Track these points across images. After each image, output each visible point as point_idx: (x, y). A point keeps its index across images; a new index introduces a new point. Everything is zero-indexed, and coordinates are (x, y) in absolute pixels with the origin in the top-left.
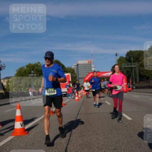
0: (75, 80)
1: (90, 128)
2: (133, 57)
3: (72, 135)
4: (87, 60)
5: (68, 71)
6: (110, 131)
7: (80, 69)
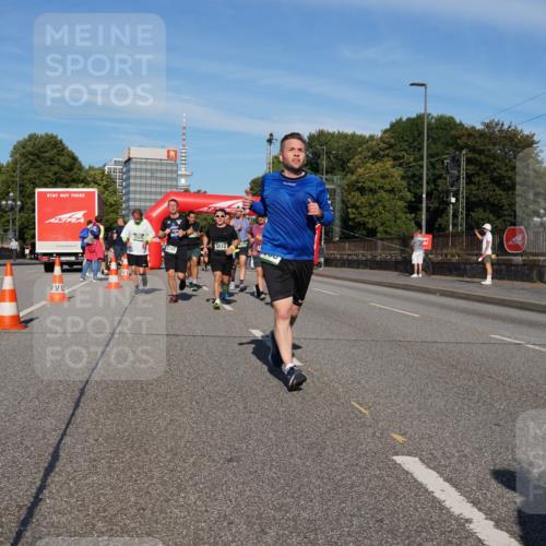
0: (112, 216)
2: (328, 153)
3: (82, 404)
4: (163, 147)
5: (89, 179)
7: (136, 177)
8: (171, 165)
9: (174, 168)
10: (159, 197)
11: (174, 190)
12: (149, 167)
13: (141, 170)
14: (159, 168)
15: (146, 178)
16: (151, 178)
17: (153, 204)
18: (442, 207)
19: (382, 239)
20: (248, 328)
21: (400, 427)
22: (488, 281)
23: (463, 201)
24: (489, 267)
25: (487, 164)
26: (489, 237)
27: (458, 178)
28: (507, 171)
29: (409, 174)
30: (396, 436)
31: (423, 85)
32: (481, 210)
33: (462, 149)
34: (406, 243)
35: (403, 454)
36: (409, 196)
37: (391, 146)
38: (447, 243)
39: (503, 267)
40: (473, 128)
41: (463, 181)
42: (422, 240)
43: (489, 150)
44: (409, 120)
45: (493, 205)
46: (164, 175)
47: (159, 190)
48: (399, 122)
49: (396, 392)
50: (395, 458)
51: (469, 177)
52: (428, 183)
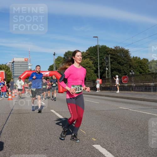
0: (9, 78)
1: (22, 128)
4: (23, 58)
5: (2, 68)
6: (42, 132)
7: (16, 67)
8: (26, 63)
9: (27, 64)
10: (23, 72)
11: (27, 70)
12: (19, 64)
13: (17, 64)
14: (22, 64)
15: (19, 67)
16: (20, 67)
17: (21, 74)
18: (104, 71)
19: (88, 81)
20: (50, 109)
21: (94, 137)
22: (118, 92)
23: (110, 69)
24: (118, 87)
25: (116, 58)
26: (117, 79)
27: (108, 62)
28: (122, 60)
29: (94, 62)
30: (93, 139)
31: (97, 37)
32: (115, 71)
33: (109, 55)
34: (94, 82)
35: (95, 144)
36: (95, 68)
37: (89, 54)
38: (106, 81)
39: (122, 87)
40: (112, 48)
41: (109, 64)
42: (99, 81)
43: (116, 54)
44: (93, 47)
45: (118, 70)
46: (24, 66)
47: (23, 70)
48: (91, 48)
49: (93, 126)
50: (93, 145)
51: (111, 62)
52: (99, 64)
